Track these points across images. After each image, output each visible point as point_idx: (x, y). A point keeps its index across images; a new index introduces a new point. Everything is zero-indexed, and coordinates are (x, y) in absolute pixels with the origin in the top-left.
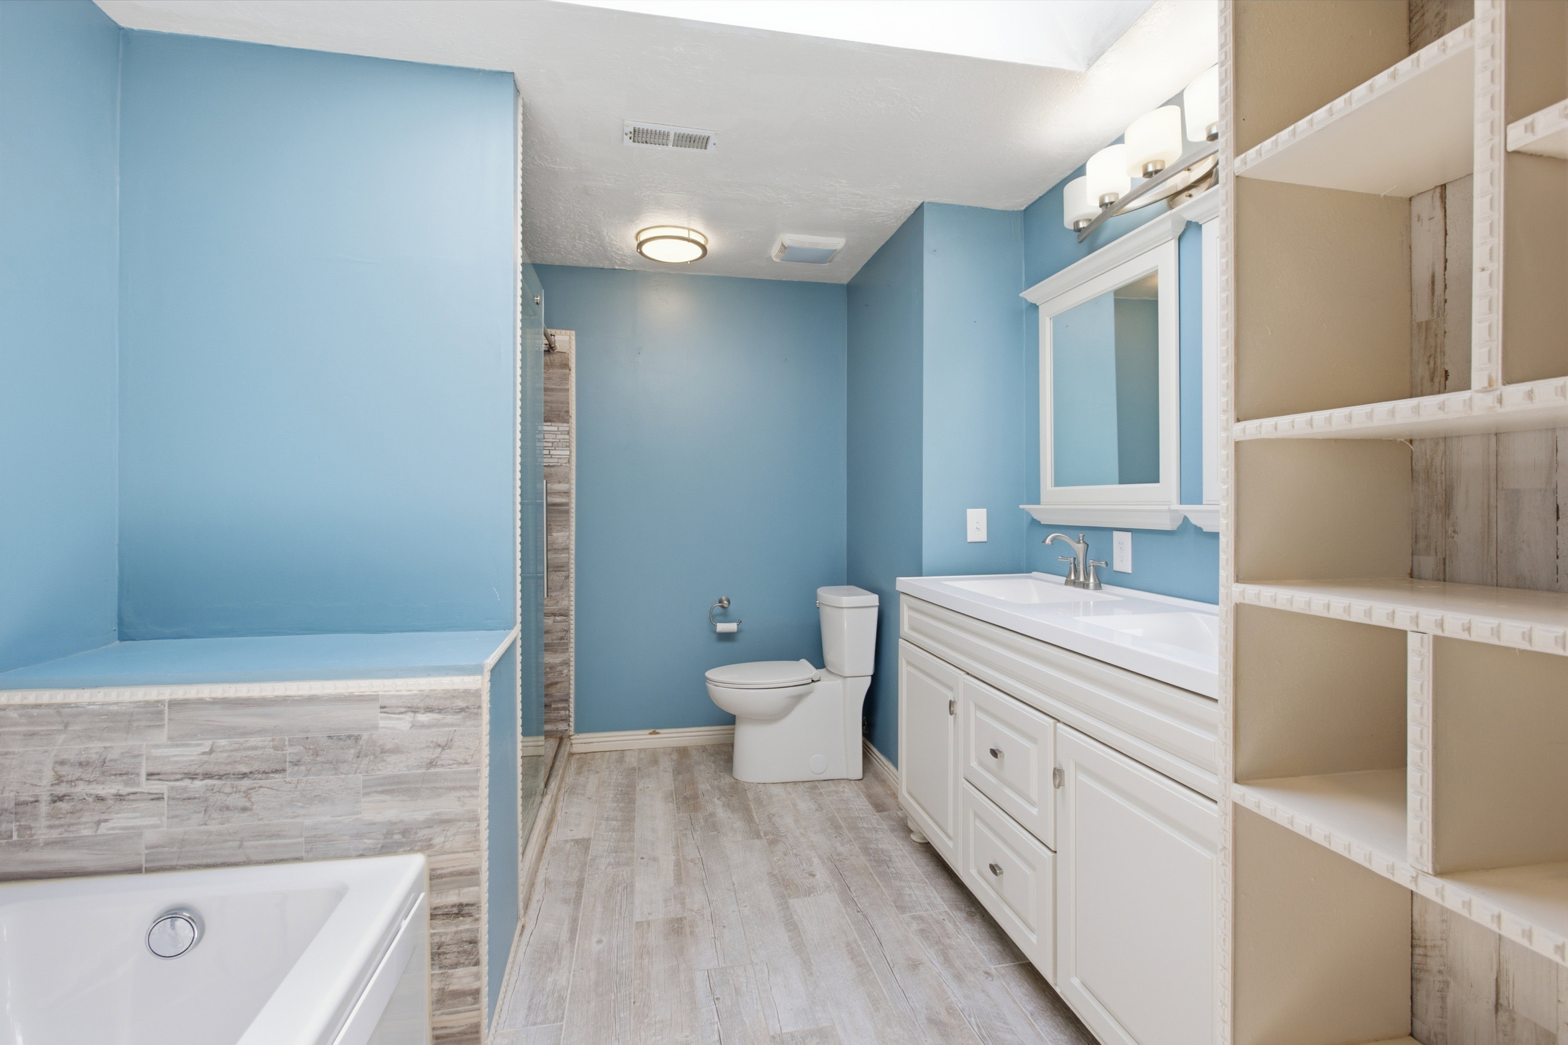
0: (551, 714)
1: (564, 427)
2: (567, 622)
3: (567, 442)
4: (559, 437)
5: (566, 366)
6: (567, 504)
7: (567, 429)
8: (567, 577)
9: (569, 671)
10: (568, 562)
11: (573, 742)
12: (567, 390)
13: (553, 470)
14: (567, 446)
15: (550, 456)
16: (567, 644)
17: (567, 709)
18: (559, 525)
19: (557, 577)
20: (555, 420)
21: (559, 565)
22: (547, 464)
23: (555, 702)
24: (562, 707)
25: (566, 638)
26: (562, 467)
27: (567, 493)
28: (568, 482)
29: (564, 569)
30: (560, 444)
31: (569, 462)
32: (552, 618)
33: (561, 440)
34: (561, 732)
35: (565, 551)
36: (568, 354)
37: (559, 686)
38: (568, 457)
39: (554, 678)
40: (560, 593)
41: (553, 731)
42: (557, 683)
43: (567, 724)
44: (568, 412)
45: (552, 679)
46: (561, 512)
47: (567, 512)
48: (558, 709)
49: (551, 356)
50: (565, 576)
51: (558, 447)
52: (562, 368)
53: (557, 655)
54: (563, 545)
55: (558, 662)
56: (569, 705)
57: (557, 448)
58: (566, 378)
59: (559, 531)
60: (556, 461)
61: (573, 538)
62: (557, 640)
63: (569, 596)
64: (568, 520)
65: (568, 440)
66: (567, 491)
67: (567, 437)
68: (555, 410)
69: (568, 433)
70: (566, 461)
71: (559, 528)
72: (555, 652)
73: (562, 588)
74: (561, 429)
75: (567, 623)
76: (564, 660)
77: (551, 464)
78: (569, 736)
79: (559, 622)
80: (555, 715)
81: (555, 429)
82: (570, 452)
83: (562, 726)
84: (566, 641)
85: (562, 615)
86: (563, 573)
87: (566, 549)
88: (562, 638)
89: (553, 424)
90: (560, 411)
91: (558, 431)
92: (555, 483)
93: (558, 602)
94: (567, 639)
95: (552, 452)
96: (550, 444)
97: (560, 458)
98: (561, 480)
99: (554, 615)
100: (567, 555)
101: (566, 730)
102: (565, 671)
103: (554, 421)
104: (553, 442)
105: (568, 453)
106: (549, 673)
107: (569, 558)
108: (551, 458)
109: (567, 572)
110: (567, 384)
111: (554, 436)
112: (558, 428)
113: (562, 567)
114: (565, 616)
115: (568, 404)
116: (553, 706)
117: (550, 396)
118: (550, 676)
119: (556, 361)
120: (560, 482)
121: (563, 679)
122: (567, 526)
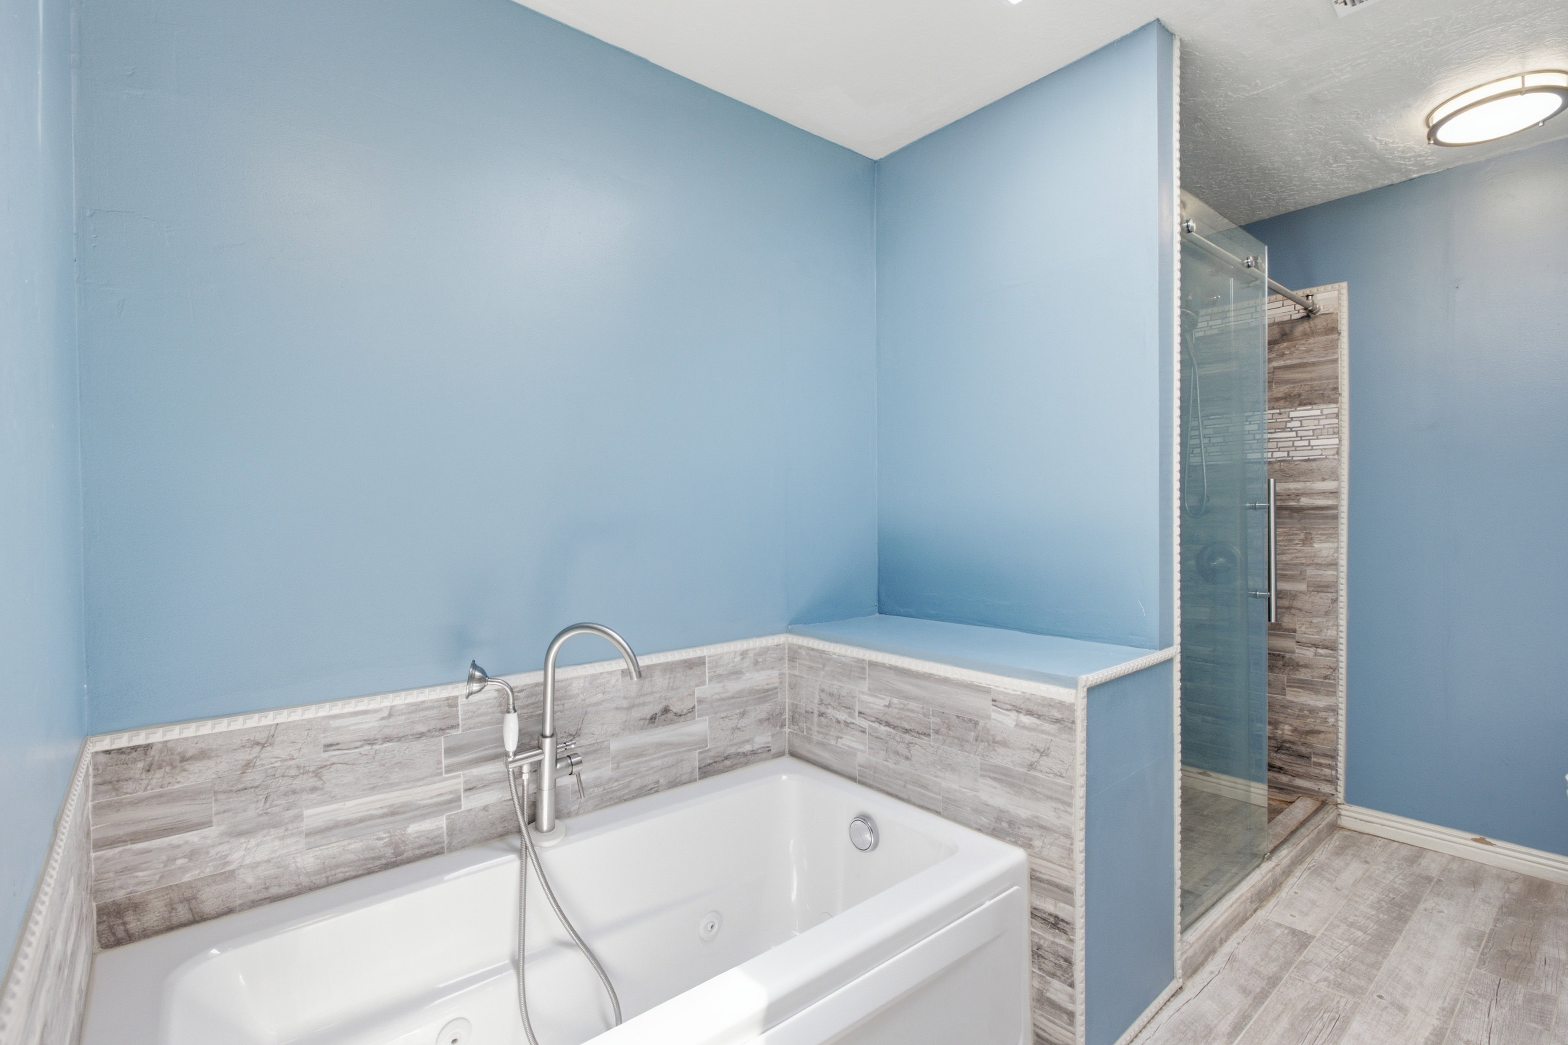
0: (1310, 769)
1: (1331, 409)
2: (1336, 657)
3: (1333, 428)
4: (1323, 422)
5: (1333, 330)
6: (1335, 507)
7: (1336, 411)
8: (1335, 601)
9: (1337, 720)
10: (1337, 582)
11: (1343, 812)
12: (1336, 361)
13: (1314, 464)
14: (1334, 433)
15: (1310, 448)
16: (1334, 686)
17: (1334, 768)
18: (1322, 534)
19: (1322, 600)
20: (1316, 401)
21: (1322, 584)
22: (1307, 458)
23: (1316, 754)
24: (1326, 764)
25: (1332, 677)
26: (1327, 460)
27: (1335, 493)
28: (1337, 478)
29: (1330, 590)
30: (1325, 431)
31: (1338, 453)
32: (1313, 649)
33: (1326, 427)
34: (1324, 794)
35: (1334, 567)
36: (1337, 314)
37: (1322, 736)
38: (1337, 446)
39: (1315, 725)
40: (1325, 620)
41: (1314, 791)
42: (1319, 732)
43: (1333, 787)
44: (1336, 389)
45: (1312, 726)
46: (1326, 517)
47: (1336, 517)
48: (1320, 765)
49: (1311, 322)
50: (1332, 599)
51: (1321, 435)
52: (1327, 334)
53: (1320, 697)
54: (1329, 559)
55: (1321, 706)
56: (1336, 764)
57: (1320, 437)
58: (1334, 346)
59: (1322, 541)
60: (1319, 452)
61: (1344, 551)
62: (1320, 678)
63: (1338, 626)
64: (1336, 528)
65: (1337, 425)
66: (1335, 491)
67: (1336, 421)
68: (1317, 388)
69: (1337, 416)
70: (1334, 451)
71: (1323, 538)
72: (1317, 692)
73: (1327, 613)
74: (1326, 412)
75: (1335, 659)
76: (1330, 706)
77: (1311, 458)
78: (1337, 804)
79: (1321, 656)
80: (1317, 771)
81: (1318, 412)
82: (1340, 440)
83: (1326, 788)
84: (1332, 682)
85: (1327, 648)
86: (1330, 595)
87: (1334, 564)
88: (1326, 677)
89: (1315, 407)
90: (1325, 389)
91: (1322, 415)
92: (1318, 480)
93: (1321, 631)
94: (1334, 680)
95: (1313, 443)
96: (1311, 433)
97: (1325, 449)
98: (1326, 477)
99: (1316, 646)
100: (1335, 573)
101: (1332, 795)
102: (1331, 720)
103: (1315, 404)
104: (1314, 430)
105: (1336, 441)
106: (1308, 717)
107: (1337, 577)
108: (1312, 449)
109: (1335, 594)
110: (1336, 353)
111: (1316, 422)
112: (1322, 412)
113: (1327, 587)
114: (1332, 650)
115: (1337, 378)
116: (1314, 759)
117: (1310, 372)
118: (1309, 720)
119: (1319, 327)
120: (1324, 480)
121: (1327, 729)
122: (1333, 535)
